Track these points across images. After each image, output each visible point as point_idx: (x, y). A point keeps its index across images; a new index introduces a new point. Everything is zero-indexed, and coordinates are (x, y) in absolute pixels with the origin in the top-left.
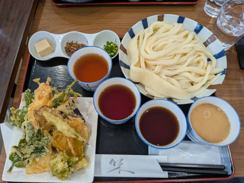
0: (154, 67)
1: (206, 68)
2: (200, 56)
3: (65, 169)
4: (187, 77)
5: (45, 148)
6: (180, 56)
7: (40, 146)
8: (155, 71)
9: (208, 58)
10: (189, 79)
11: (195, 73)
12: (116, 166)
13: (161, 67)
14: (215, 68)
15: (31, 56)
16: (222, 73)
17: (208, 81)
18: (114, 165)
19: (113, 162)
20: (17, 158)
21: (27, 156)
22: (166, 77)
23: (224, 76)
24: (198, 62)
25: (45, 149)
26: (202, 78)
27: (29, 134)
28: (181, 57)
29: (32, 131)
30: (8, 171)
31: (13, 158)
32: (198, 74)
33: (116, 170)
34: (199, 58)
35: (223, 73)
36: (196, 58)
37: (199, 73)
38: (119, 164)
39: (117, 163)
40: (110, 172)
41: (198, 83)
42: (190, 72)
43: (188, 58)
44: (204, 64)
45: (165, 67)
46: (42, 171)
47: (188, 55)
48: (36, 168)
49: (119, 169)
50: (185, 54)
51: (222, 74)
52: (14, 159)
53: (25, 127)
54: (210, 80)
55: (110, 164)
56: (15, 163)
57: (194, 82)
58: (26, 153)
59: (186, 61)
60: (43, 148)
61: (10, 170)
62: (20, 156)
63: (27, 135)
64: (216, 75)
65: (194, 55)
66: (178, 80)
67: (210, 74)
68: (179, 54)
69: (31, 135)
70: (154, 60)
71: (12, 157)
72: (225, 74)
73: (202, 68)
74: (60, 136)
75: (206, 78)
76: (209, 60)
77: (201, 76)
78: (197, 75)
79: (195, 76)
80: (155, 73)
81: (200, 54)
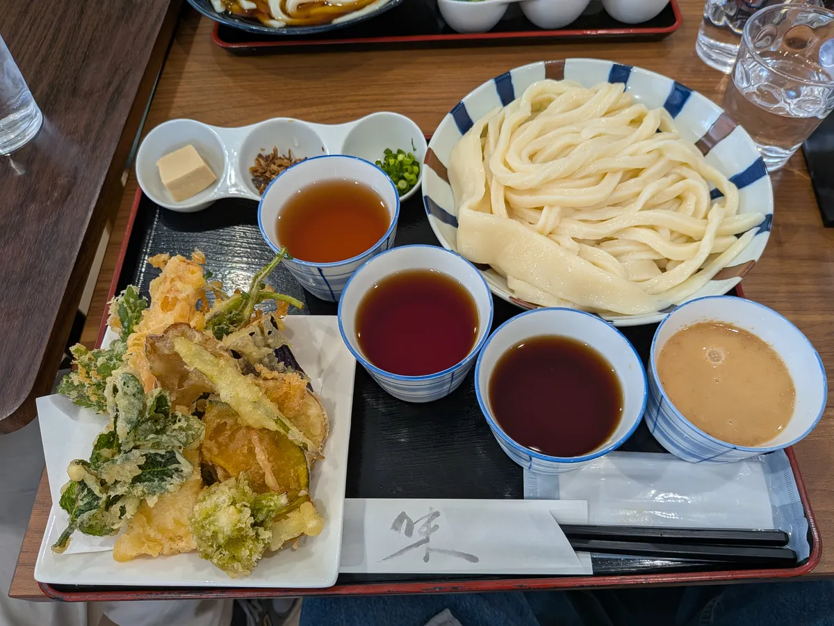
0: (533, 214)
1: (706, 217)
2: (684, 178)
3: (241, 529)
4: (645, 244)
5: (179, 457)
6: (619, 176)
7: (162, 452)
8: (539, 225)
9: (713, 188)
10: (651, 250)
11: (672, 232)
12: (417, 537)
13: (556, 210)
14: (738, 213)
15: (143, 195)
16: (759, 228)
17: (712, 257)
18: (409, 532)
19: (406, 520)
20: (86, 500)
21: (120, 490)
22: (576, 243)
23: (766, 236)
24: (680, 199)
25: (179, 463)
26: (693, 246)
27: (127, 411)
28: (621, 181)
29: (137, 401)
30: (55, 546)
31: (74, 501)
32: (682, 235)
33: (415, 549)
34: (681, 183)
35: (762, 227)
36: (671, 185)
37: (684, 233)
38: (425, 529)
39: (417, 527)
41: (683, 261)
42: (653, 228)
43: (645, 183)
44: (697, 204)
45: (570, 211)
46: (166, 551)
47: (644, 175)
48: (148, 538)
49: (424, 546)
50: (635, 173)
51: (758, 233)
52: (76, 506)
53: (115, 390)
54: (720, 254)
55: (393, 531)
56: (77, 516)
57: (668, 260)
58: (117, 482)
59: (638, 194)
60: (171, 458)
61: (63, 541)
62: (97, 490)
63: (122, 415)
64: (738, 236)
65: (666, 176)
66: (616, 256)
67: (719, 235)
68: (615, 172)
69: (134, 415)
70: (532, 191)
71: (69, 498)
72: (768, 230)
73: (695, 215)
74: (228, 427)
75: (705, 248)
76: (716, 194)
77: (690, 240)
78: (677, 238)
79: (672, 241)
80: (541, 233)
81: (685, 171)
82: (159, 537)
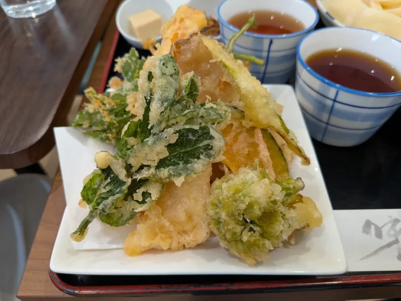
3: (275, 202)
5: (213, 132)
19: (373, 227)
20: (108, 188)
21: (145, 174)
25: (212, 138)
27: (164, 89)
29: (174, 81)
30: (75, 233)
31: (95, 191)
33: (387, 250)
38: (392, 232)
40: (370, 255)
46: (174, 245)
52: (98, 194)
55: (365, 235)
56: (98, 204)
58: (142, 167)
60: (205, 134)
61: (83, 229)
69: (171, 94)
71: (90, 187)
74: (234, 128)
82: (172, 228)
